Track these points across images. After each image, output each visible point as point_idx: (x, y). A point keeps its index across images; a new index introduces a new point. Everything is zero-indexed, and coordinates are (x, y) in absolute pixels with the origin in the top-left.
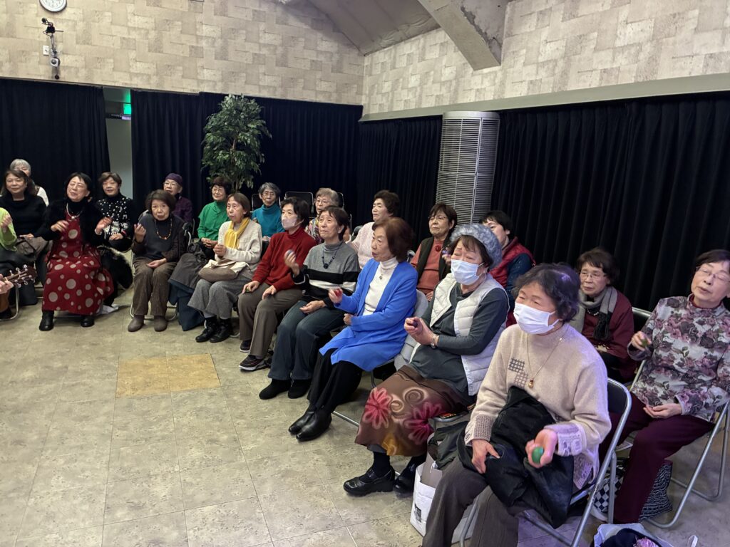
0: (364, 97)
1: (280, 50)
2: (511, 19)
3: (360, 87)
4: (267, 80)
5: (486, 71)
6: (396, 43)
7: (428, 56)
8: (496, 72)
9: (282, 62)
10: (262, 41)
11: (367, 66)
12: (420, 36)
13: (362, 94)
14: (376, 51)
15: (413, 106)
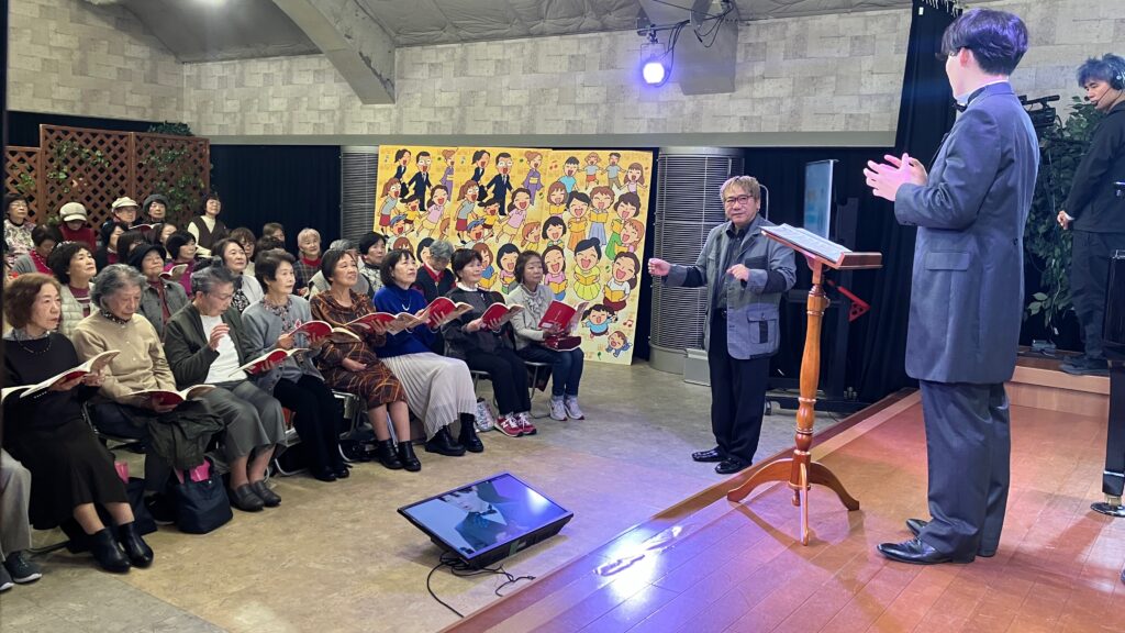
0: (186, 114)
1: (77, 55)
2: (401, 63)
3: (180, 100)
4: (63, 92)
5: (378, 106)
6: (243, 58)
7: (295, 81)
8: (390, 109)
9: (81, 69)
10: (52, 43)
11: (188, 76)
12: (282, 58)
13: (183, 110)
14: (207, 61)
15: (279, 132)
